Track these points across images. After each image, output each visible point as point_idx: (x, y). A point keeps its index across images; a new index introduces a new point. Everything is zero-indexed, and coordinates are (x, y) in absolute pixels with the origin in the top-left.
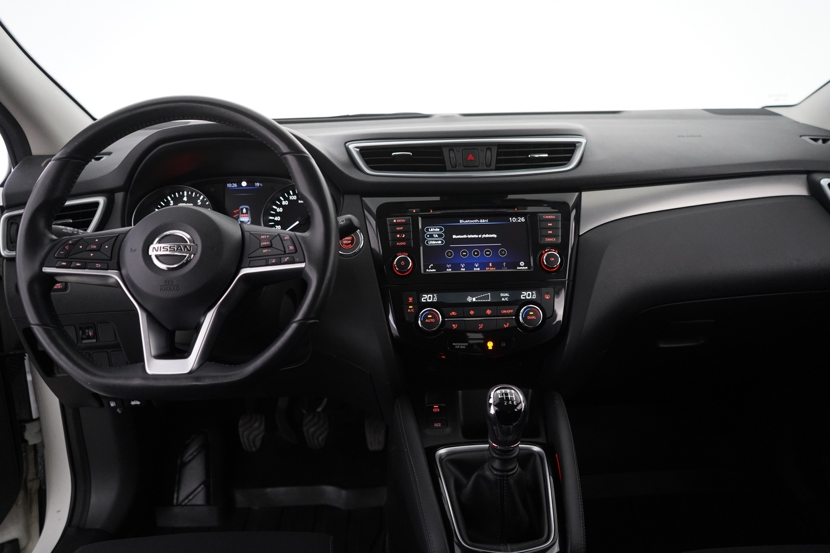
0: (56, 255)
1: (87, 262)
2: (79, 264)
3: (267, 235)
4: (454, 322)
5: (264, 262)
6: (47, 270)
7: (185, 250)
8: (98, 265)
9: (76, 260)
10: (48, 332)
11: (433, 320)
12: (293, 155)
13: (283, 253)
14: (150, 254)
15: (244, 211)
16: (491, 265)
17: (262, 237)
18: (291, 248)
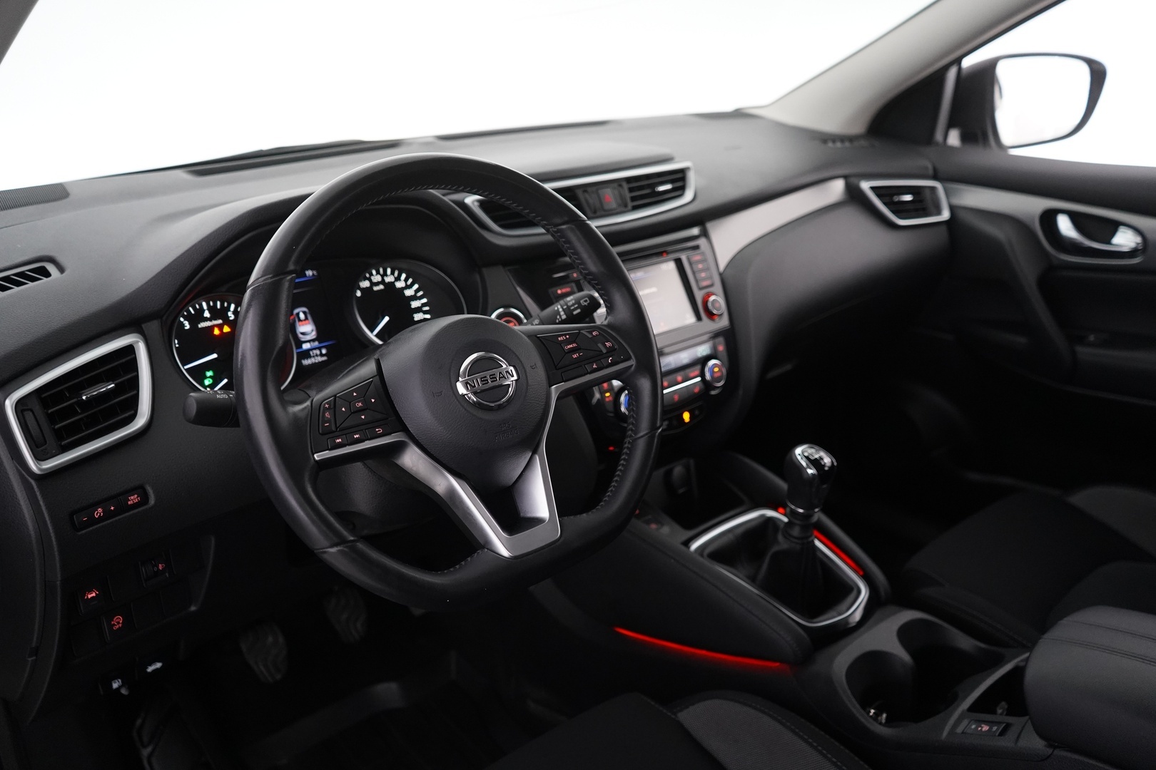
0: (321, 431)
1: (363, 430)
2: (357, 436)
3: (565, 335)
5: (581, 371)
6: (319, 457)
8: (379, 430)
13: (603, 353)
15: (302, 316)
17: (559, 339)
18: (608, 344)
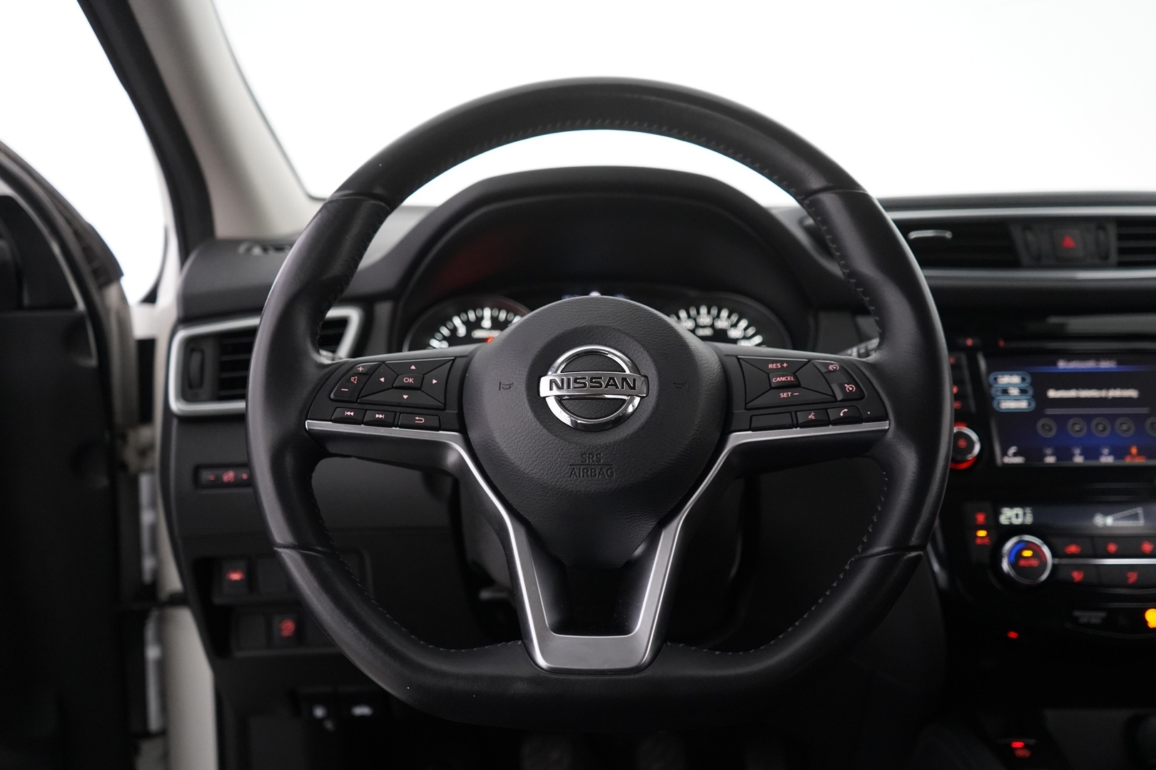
0: (332, 396)
1: (396, 413)
2: (381, 416)
3: (782, 362)
4: (1078, 567)
5: (786, 419)
6: (312, 425)
7: (623, 388)
8: (420, 420)
9: (376, 407)
10: (312, 564)
11: (1035, 563)
12: (836, 193)
13: (833, 399)
14: (542, 395)
16: (1134, 450)
17: (770, 366)
18: (849, 387)
